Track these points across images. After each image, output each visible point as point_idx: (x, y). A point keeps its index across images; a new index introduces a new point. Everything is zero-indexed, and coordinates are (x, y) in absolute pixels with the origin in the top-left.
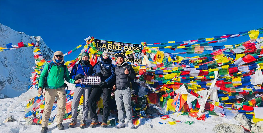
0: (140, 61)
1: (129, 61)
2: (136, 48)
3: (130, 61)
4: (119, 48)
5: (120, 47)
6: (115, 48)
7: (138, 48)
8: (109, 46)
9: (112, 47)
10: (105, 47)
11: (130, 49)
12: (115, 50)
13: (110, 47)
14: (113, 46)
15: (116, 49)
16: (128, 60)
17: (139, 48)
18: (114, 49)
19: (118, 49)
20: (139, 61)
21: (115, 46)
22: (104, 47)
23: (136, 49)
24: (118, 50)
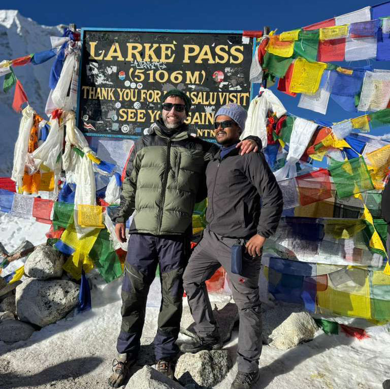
0: (242, 98)
1: (201, 101)
2: (230, 48)
3: (205, 103)
4: (167, 55)
5: (169, 52)
6: (150, 57)
7: (237, 50)
8: (130, 51)
9: (142, 54)
10: (119, 54)
11: (206, 54)
12: (151, 62)
13: (134, 56)
14: (144, 48)
15: (155, 59)
16: (197, 96)
17: (242, 48)
18: (147, 59)
19: (163, 60)
20: (236, 98)
21: (150, 48)
22: (115, 54)
23: (229, 53)
24: (162, 64)
